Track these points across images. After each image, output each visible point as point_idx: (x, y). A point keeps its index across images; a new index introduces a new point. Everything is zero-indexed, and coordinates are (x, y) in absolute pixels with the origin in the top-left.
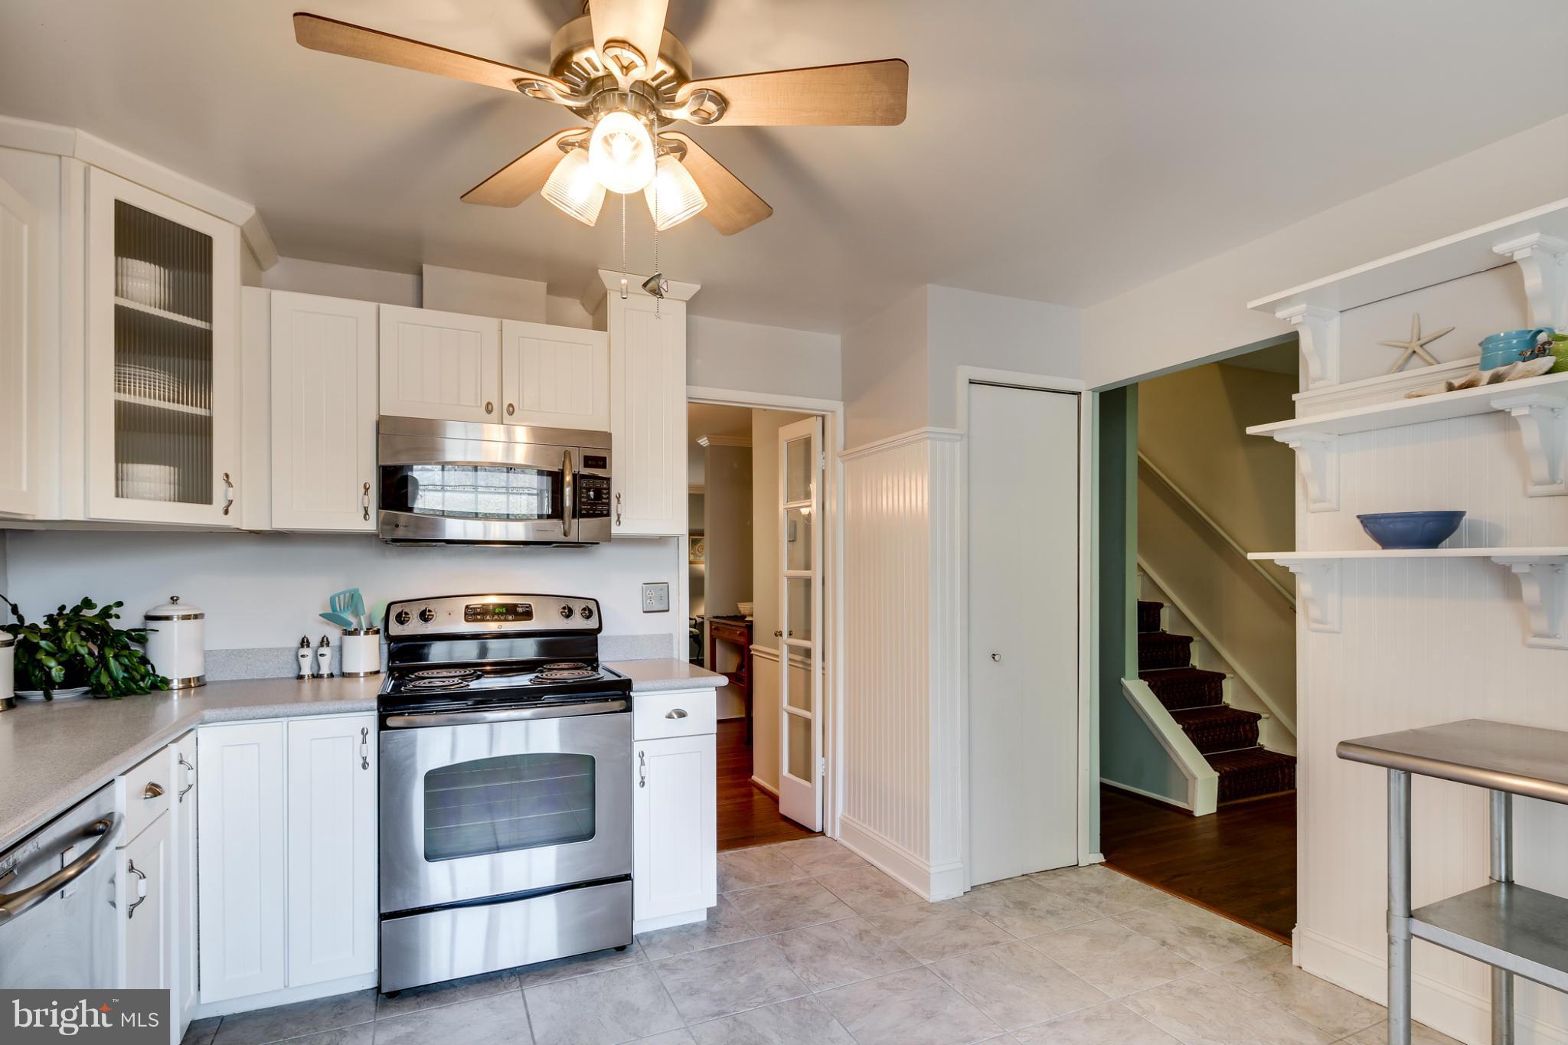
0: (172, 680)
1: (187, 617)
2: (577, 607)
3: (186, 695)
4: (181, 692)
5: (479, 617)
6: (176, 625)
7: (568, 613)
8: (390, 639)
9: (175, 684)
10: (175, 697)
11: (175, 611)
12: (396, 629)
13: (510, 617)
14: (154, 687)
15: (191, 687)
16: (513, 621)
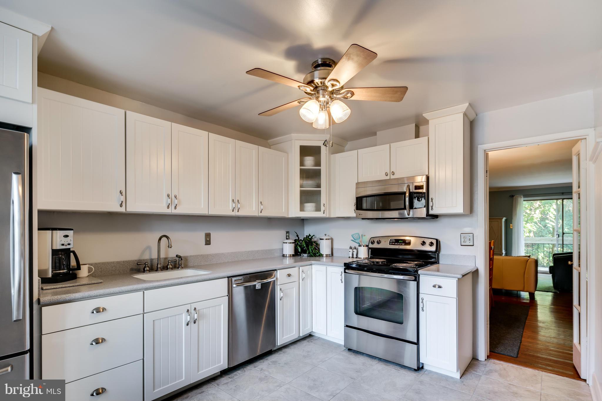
0: (323, 255)
1: (327, 239)
2: (428, 242)
3: (326, 259)
4: (325, 258)
5: (393, 243)
6: (324, 241)
7: (424, 243)
8: (369, 248)
9: (324, 256)
10: (324, 258)
11: (325, 238)
12: (371, 246)
13: (403, 244)
14: (320, 256)
15: (327, 257)
16: (404, 245)
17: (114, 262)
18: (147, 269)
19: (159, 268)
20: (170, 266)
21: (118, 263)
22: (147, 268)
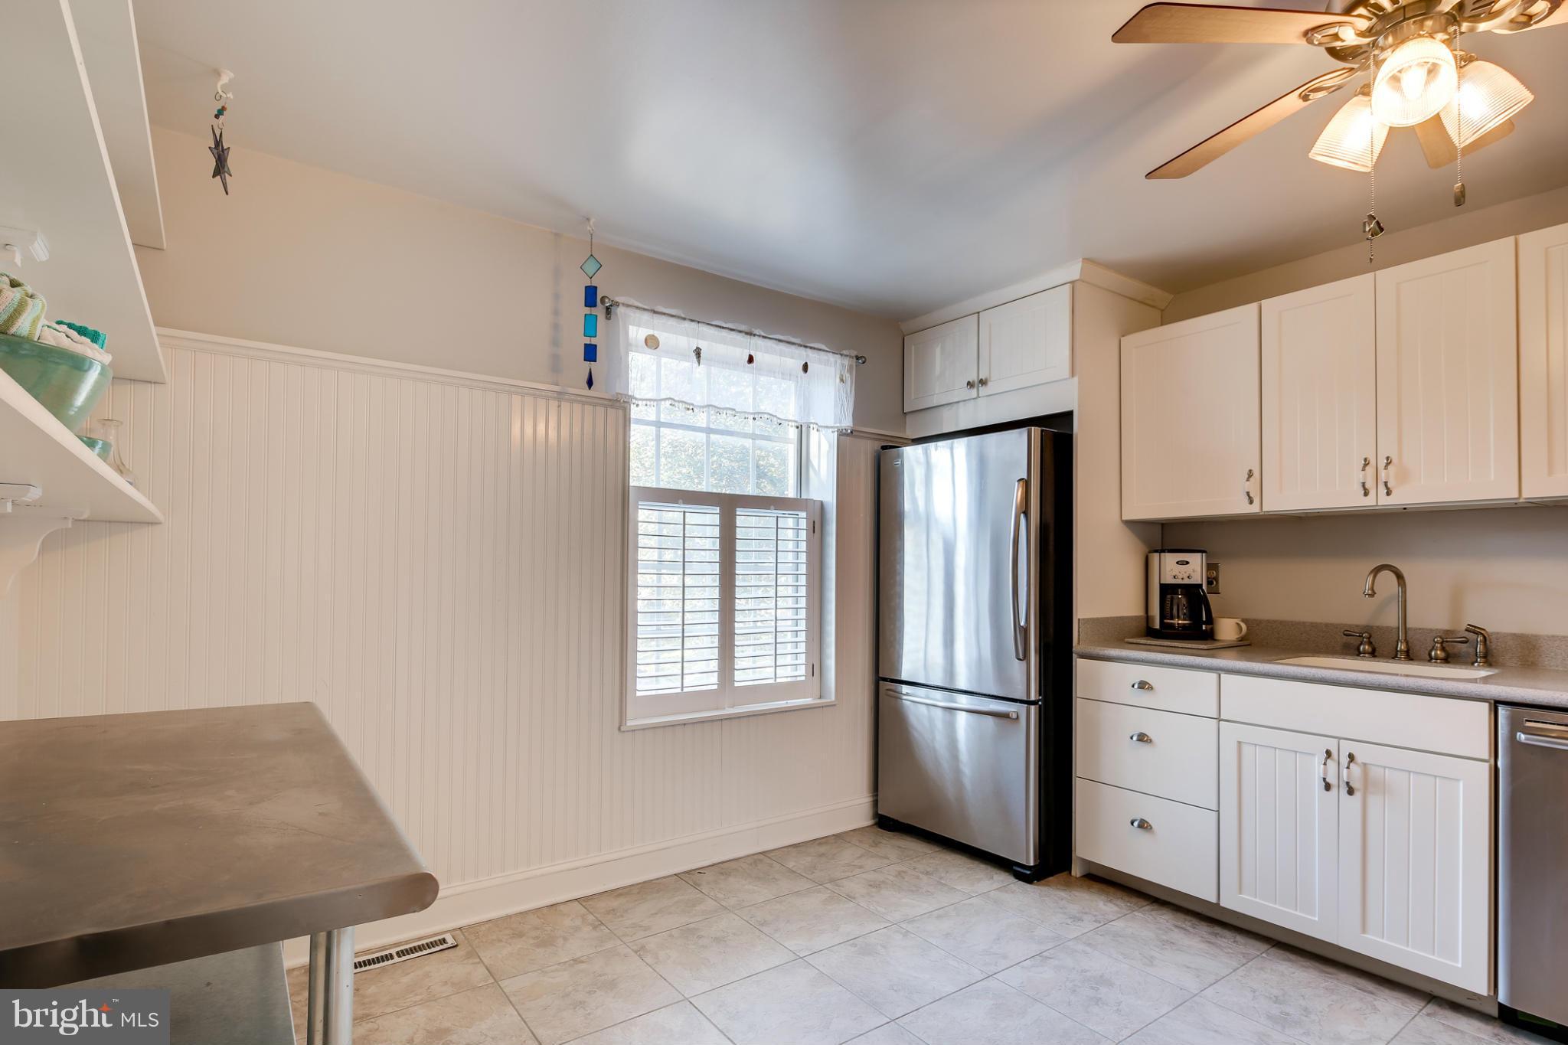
17: (1304, 623)
18: (1364, 649)
19: (1401, 651)
20: (1439, 652)
21: (1314, 625)
22: (1367, 647)
